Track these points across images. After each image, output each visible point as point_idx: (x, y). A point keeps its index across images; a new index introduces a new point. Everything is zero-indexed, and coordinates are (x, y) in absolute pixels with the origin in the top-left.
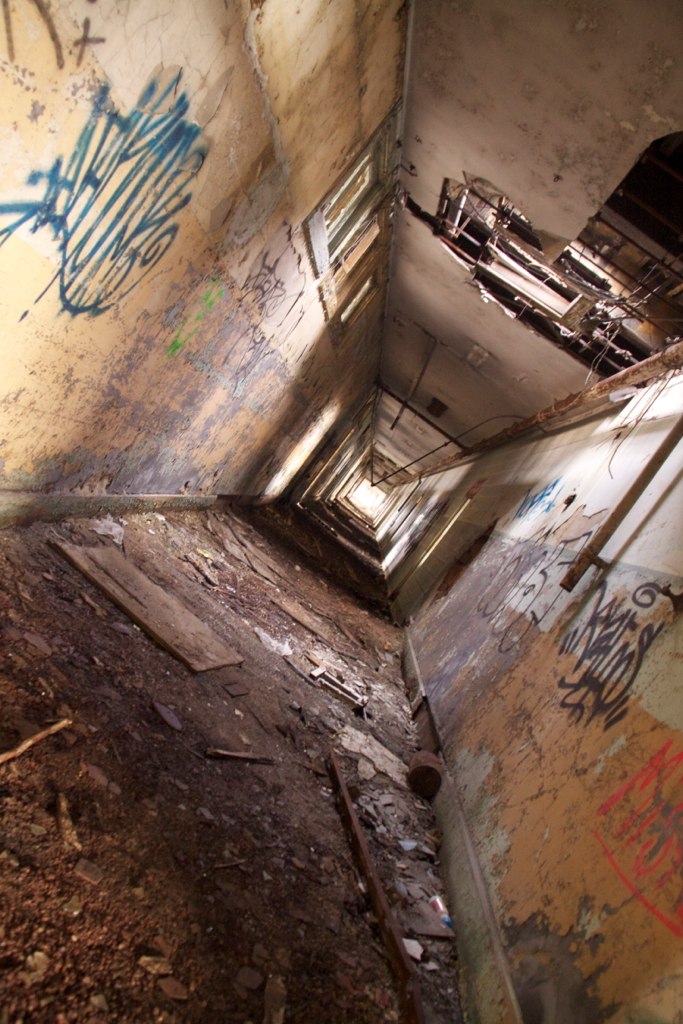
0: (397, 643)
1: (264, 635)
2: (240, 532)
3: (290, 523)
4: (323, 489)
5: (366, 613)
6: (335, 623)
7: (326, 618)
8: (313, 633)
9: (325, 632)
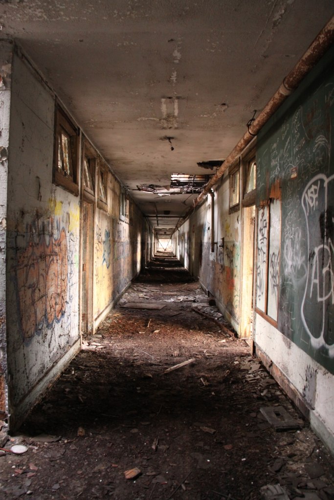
0: (198, 286)
1: (167, 301)
2: (142, 286)
3: (149, 275)
4: (149, 256)
5: (186, 284)
6: (180, 291)
7: (177, 291)
8: (176, 295)
9: (178, 293)
